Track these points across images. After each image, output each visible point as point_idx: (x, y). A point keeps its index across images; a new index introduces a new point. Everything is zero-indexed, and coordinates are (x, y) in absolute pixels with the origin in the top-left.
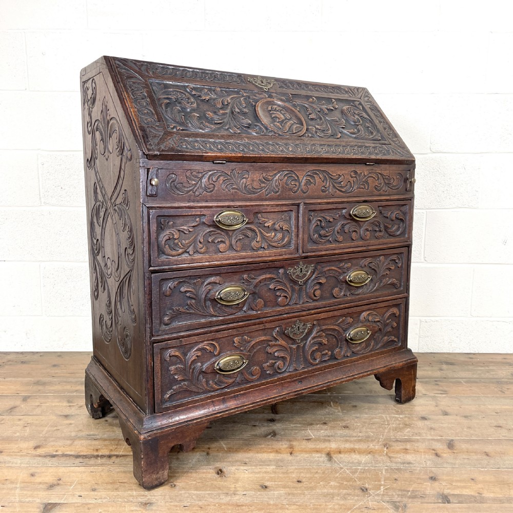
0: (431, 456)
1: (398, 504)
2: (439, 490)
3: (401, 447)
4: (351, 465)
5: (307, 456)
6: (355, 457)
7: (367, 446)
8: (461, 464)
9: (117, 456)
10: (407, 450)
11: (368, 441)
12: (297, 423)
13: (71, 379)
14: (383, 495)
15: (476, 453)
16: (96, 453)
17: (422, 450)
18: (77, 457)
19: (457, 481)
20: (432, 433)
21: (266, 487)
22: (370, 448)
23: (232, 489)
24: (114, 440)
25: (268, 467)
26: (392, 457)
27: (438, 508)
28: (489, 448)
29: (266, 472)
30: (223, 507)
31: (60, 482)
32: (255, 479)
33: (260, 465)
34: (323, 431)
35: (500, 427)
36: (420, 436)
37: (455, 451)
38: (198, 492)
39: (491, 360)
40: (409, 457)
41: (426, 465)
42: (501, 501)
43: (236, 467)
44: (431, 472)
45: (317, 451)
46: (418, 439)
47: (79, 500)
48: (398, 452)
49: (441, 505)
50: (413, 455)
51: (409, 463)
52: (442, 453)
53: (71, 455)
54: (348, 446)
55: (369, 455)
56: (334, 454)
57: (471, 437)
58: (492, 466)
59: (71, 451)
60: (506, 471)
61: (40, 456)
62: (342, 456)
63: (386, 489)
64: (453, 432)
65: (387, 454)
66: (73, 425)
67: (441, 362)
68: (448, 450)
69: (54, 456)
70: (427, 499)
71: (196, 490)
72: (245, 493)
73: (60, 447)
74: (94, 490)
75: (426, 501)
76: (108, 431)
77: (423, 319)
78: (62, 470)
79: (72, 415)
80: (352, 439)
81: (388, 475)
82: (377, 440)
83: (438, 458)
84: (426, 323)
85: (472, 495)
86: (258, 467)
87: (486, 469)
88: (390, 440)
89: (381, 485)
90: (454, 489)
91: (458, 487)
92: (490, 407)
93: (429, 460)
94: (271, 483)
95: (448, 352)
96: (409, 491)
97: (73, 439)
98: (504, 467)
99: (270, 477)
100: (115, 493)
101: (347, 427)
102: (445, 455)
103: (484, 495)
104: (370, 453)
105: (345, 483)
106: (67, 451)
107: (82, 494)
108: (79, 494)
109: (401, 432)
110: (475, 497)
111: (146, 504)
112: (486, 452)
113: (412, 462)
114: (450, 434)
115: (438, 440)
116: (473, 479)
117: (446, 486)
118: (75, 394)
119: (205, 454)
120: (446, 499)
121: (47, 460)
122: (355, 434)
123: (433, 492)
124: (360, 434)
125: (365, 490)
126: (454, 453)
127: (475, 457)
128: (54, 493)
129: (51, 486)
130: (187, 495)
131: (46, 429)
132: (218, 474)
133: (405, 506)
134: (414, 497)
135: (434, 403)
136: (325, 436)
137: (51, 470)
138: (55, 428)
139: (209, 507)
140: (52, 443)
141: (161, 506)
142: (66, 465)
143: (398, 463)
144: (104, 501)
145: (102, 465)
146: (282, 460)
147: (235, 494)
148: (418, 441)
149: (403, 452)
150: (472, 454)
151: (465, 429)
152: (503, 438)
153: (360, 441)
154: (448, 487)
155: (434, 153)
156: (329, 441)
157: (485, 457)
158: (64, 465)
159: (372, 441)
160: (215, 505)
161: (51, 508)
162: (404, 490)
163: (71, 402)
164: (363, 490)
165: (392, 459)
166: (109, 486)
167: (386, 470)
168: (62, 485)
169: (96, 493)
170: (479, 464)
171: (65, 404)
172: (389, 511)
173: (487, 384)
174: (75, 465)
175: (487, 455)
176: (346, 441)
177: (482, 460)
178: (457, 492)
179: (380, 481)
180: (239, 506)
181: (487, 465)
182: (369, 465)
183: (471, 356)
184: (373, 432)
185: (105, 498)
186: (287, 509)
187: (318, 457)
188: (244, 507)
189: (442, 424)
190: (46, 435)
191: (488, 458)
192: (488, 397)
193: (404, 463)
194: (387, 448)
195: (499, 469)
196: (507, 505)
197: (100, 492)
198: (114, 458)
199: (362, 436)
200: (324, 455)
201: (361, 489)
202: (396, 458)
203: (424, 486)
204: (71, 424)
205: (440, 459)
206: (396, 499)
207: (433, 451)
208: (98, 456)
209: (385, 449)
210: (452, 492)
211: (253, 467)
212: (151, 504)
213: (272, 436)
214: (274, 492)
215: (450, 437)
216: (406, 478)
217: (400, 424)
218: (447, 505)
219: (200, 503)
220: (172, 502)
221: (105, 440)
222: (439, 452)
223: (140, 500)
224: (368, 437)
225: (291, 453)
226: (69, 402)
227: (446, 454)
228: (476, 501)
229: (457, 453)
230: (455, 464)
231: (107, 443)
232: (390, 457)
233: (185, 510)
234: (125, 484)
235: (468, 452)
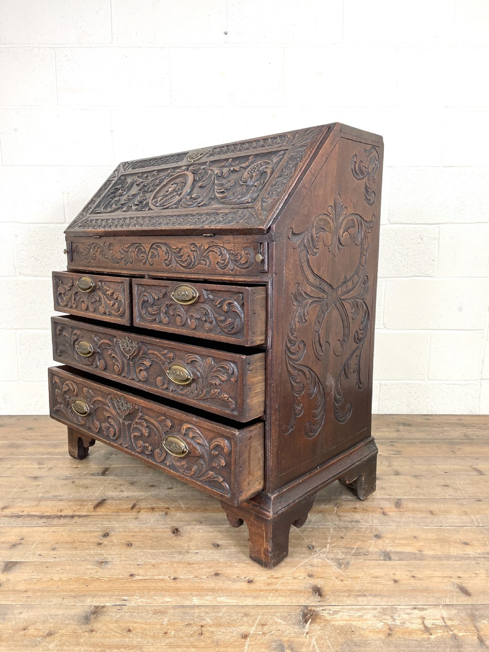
0: (378, 515)
1: (341, 561)
2: (382, 547)
3: (351, 506)
8: (406, 522)
9: (80, 516)
10: (356, 509)
11: (320, 500)
13: (44, 442)
14: (328, 552)
15: (421, 511)
16: (59, 514)
17: (371, 509)
18: (42, 517)
19: (400, 539)
20: (382, 493)
21: (218, 546)
22: (321, 507)
23: (185, 548)
24: (79, 500)
25: (222, 526)
26: (341, 516)
27: (379, 565)
28: (434, 507)
29: (219, 531)
30: (175, 565)
31: (23, 541)
32: (209, 538)
33: (215, 524)
35: (447, 486)
37: (401, 510)
38: (153, 551)
39: (446, 421)
40: (358, 516)
41: (373, 524)
42: (439, 558)
43: (192, 526)
44: (376, 529)
47: (39, 559)
48: (347, 511)
49: (383, 562)
50: (362, 514)
51: (357, 522)
52: (389, 511)
53: (35, 516)
57: (419, 496)
58: (435, 525)
59: (36, 511)
60: (447, 529)
61: (6, 516)
63: (332, 547)
64: (402, 491)
65: (336, 513)
66: (41, 486)
67: (399, 424)
68: (394, 509)
69: (19, 517)
70: (370, 556)
71: (151, 549)
72: (197, 551)
73: (26, 507)
74: (54, 549)
76: (74, 492)
77: (383, 382)
78: (25, 530)
79: (41, 477)
82: (328, 500)
83: (384, 516)
84: (386, 386)
85: (412, 552)
86: (213, 526)
87: (428, 527)
89: (327, 543)
90: (397, 546)
91: (400, 545)
92: (439, 467)
93: (376, 518)
94: (223, 542)
95: (407, 413)
96: (353, 548)
97: (40, 500)
98: (447, 525)
99: (223, 536)
100: (74, 552)
102: (391, 514)
103: (424, 553)
105: (293, 541)
106: (33, 512)
107: (42, 553)
108: (39, 553)
110: (415, 554)
111: (102, 562)
112: (431, 511)
113: (360, 520)
114: (398, 494)
115: (386, 500)
116: (415, 537)
117: (389, 543)
118: (46, 456)
119: (164, 513)
120: (387, 556)
121: (12, 520)
123: (376, 550)
125: (311, 548)
127: (420, 516)
128: (16, 552)
129: (14, 546)
130: (142, 553)
131: (15, 490)
132: (174, 533)
133: (349, 563)
134: (357, 555)
135: (387, 464)
137: (16, 530)
138: (23, 490)
139: (162, 566)
140: (19, 504)
141: (116, 565)
142: (30, 525)
143: (346, 521)
144: (62, 559)
145: (64, 525)
147: (187, 552)
149: (352, 511)
150: (417, 513)
151: (414, 489)
152: (449, 497)
154: (391, 544)
155: (392, 223)
157: (430, 515)
158: (28, 525)
159: (324, 500)
160: (168, 564)
161: (12, 566)
162: (349, 548)
163: (42, 464)
164: (310, 548)
165: (340, 518)
166: (69, 546)
167: (334, 528)
168: (24, 544)
169: (55, 552)
170: (423, 522)
171: (36, 466)
172: (332, 568)
173: (439, 445)
174: (38, 525)
175: (432, 514)
177: (426, 518)
178: (398, 549)
179: (326, 539)
180: (190, 564)
181: (431, 523)
182: (319, 524)
183: (428, 417)
184: (326, 492)
185: (64, 557)
186: (236, 567)
188: (195, 565)
189: (392, 483)
190: (14, 496)
191: (432, 516)
192: (439, 457)
193: (351, 522)
194: (338, 507)
196: (445, 562)
197: (59, 551)
198: (76, 518)
201: (309, 547)
202: (345, 516)
203: (369, 544)
204: (39, 485)
205: (386, 517)
206: (340, 556)
207: (381, 510)
208: (61, 516)
209: (336, 508)
210: (394, 550)
212: (106, 562)
214: (226, 551)
215: (398, 496)
216: (352, 536)
218: (388, 562)
219: (153, 562)
220: (126, 561)
221: (70, 500)
222: (386, 511)
223: (97, 559)
226: (39, 464)
227: (393, 513)
228: (415, 558)
229: (403, 512)
230: (400, 522)
231: (71, 503)
232: (339, 516)
233: (139, 568)
234: (84, 544)
235: (415, 510)
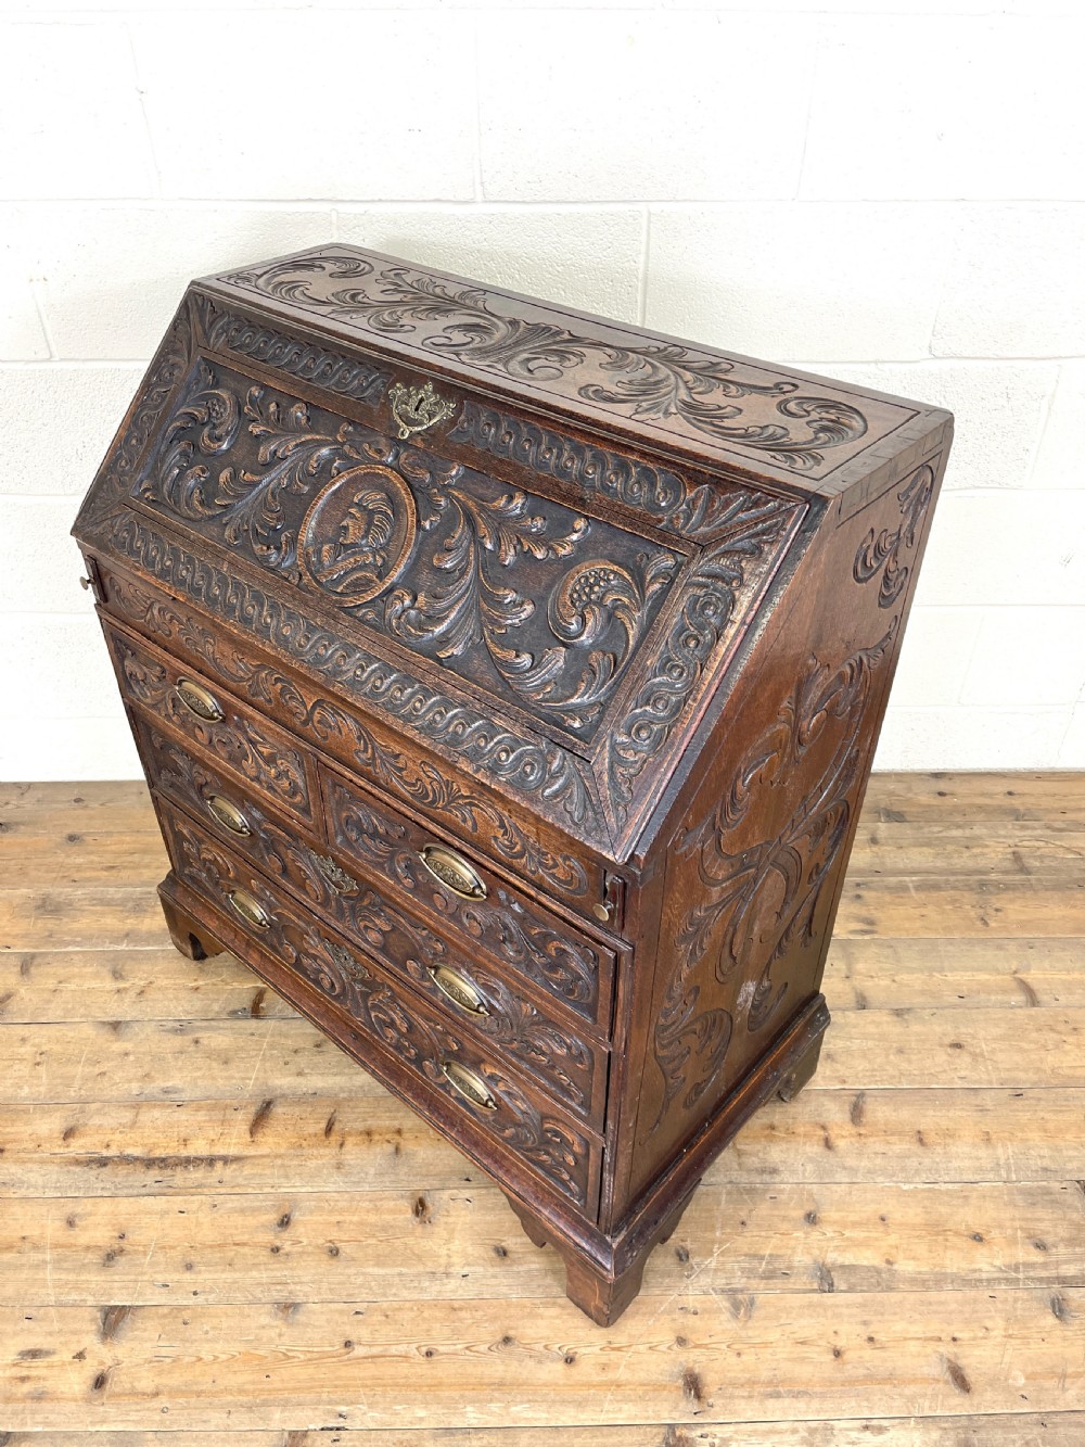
0: (815, 1148)
1: (740, 1296)
2: (817, 1252)
3: (764, 1121)
8: (868, 1171)
10: (774, 1128)
14: (716, 1270)
15: (901, 1134)
17: (802, 1130)
19: (854, 1225)
20: (827, 1075)
21: (505, 1253)
23: (442, 1261)
26: (743, 1152)
27: (809, 1306)
28: (927, 1119)
32: (486, 1227)
37: (862, 1131)
40: (776, 1153)
41: (803, 1176)
42: (923, 1284)
43: (451, 1192)
44: (810, 1197)
48: (758, 1137)
49: (816, 1297)
50: (783, 1146)
51: (774, 1171)
52: (838, 1136)
53: (135, 1158)
57: (900, 1081)
58: (924, 1177)
59: (135, 1145)
60: (947, 1191)
63: (723, 1254)
64: (867, 1065)
66: (132, 1058)
68: (849, 1128)
70: (793, 1279)
71: (378, 1264)
75: (791, 1286)
76: (202, 1079)
83: (828, 1152)
85: (873, 1268)
87: (912, 1186)
89: (714, 1241)
90: (845, 1249)
91: (853, 1244)
93: (811, 1160)
96: (763, 1258)
98: (947, 1178)
102: (843, 1143)
103: (896, 1267)
106: (129, 1145)
110: (878, 1271)
112: (919, 1132)
113: (779, 1166)
114: (860, 1075)
115: (834, 1097)
116: (882, 1219)
117: (832, 1239)
119: (391, 1149)
120: (826, 1279)
123: (805, 1260)
125: (684, 1258)
126: (860, 1135)
127: (897, 1148)
131: (80, 1071)
132: (417, 1213)
133: (752, 1302)
134: (770, 1275)
135: (844, 969)
138: (96, 1071)
143: (752, 1169)
147: (447, 1275)
149: (765, 1137)
150: (893, 1139)
151: (892, 1057)
152: (959, 1084)
154: (836, 1242)
157: (916, 1147)
162: (754, 1256)
164: (681, 1258)
165: (744, 1159)
166: (217, 1257)
167: (728, 1191)
170: (902, 1169)
172: (721, 1319)
174: (147, 1191)
175: (921, 1141)
177: (909, 1157)
178: (849, 1258)
179: (713, 1228)
181: (917, 1172)
188: (464, 1314)
189: (850, 1039)
191: (920, 1150)
193: (763, 1172)
195: (936, 1186)
196: (932, 1295)
201: (678, 1254)
202: (752, 1152)
203: (793, 1243)
204: (126, 1053)
205: (831, 1154)
206: (738, 1281)
207: (822, 1133)
208: (188, 1161)
210: (841, 1259)
212: (295, 1307)
214: (520, 1268)
215: (859, 1082)
216: (762, 1216)
218: (826, 1296)
222: (832, 1134)
223: (275, 1295)
226: (115, 975)
227: (845, 1141)
228: (879, 1285)
229: (866, 1136)
230: (856, 1171)
231: (203, 1116)
232: (740, 1152)
235: (889, 1132)
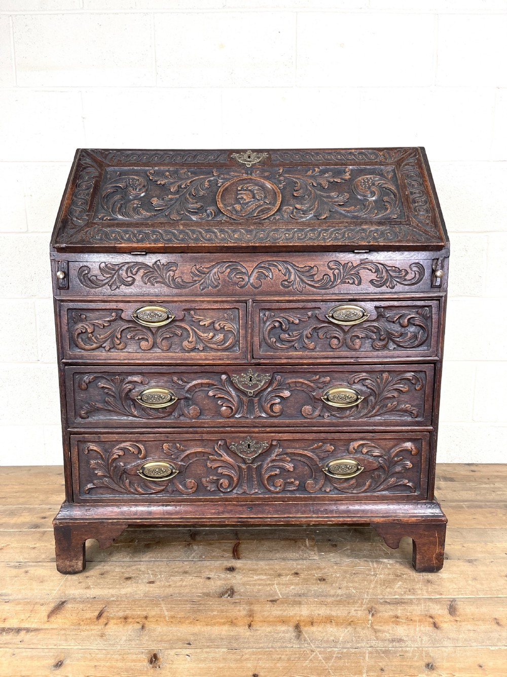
0: (428, 628)
3: (391, 613)
4: (325, 645)
5: (269, 629)
6: (332, 630)
7: (346, 612)
8: (466, 640)
10: (398, 617)
11: (349, 603)
12: (262, 574)
15: (483, 620)
17: (417, 619)
19: (461, 670)
20: (429, 589)
22: (351, 615)
25: (217, 650)
26: (379, 631)
28: (499, 612)
29: (214, 660)
32: (199, 671)
33: (208, 647)
34: (293, 587)
36: (414, 594)
37: (457, 619)
40: (401, 631)
41: (422, 643)
43: (176, 651)
44: (427, 654)
45: (284, 621)
46: (411, 599)
48: (386, 622)
50: (405, 627)
51: (401, 641)
52: (441, 622)
54: (323, 611)
55: (350, 628)
56: (305, 626)
57: (478, 594)
58: (504, 643)
62: (314, 629)
64: (455, 586)
65: (372, 626)
68: (449, 617)
80: (329, 600)
81: (372, 663)
82: (360, 602)
83: (436, 630)
86: (205, 650)
87: (497, 648)
88: (377, 603)
93: (426, 634)
99: (219, 668)
101: (324, 580)
102: (445, 625)
104: (350, 624)
109: (391, 588)
112: (495, 619)
113: (404, 638)
114: (451, 591)
115: (436, 601)
116: (481, 666)
119: (139, 627)
122: (332, 592)
124: (339, 592)
126: (456, 621)
127: (483, 628)
132: (151, 662)
136: (295, 595)
143: (386, 640)
146: (236, 638)
148: (411, 602)
149: (393, 622)
150: (478, 623)
153: (339, 603)
156: (300, 603)
157: (495, 627)
159: (354, 603)
165: (379, 634)
167: (370, 653)
170: (489, 639)
175: (498, 624)
176: (322, 603)
177: (492, 632)
179: (362, 672)
181: (499, 640)
182: (349, 645)
183: (472, 468)
184: (355, 588)
187: (284, 632)
191: (498, 628)
194: (373, 615)
199: (342, 595)
200: (291, 629)
202: (384, 632)
205: (439, 632)
207: (431, 620)
209: (370, 617)
211: (199, 651)
213: (229, 596)
215: (450, 594)
216: (396, 666)
217: (389, 574)
222: (437, 620)
224: (349, 596)
225: (250, 626)
227: (447, 625)
229: (460, 621)
230: (457, 640)
232: (376, 631)
235: (474, 619)
